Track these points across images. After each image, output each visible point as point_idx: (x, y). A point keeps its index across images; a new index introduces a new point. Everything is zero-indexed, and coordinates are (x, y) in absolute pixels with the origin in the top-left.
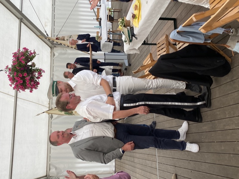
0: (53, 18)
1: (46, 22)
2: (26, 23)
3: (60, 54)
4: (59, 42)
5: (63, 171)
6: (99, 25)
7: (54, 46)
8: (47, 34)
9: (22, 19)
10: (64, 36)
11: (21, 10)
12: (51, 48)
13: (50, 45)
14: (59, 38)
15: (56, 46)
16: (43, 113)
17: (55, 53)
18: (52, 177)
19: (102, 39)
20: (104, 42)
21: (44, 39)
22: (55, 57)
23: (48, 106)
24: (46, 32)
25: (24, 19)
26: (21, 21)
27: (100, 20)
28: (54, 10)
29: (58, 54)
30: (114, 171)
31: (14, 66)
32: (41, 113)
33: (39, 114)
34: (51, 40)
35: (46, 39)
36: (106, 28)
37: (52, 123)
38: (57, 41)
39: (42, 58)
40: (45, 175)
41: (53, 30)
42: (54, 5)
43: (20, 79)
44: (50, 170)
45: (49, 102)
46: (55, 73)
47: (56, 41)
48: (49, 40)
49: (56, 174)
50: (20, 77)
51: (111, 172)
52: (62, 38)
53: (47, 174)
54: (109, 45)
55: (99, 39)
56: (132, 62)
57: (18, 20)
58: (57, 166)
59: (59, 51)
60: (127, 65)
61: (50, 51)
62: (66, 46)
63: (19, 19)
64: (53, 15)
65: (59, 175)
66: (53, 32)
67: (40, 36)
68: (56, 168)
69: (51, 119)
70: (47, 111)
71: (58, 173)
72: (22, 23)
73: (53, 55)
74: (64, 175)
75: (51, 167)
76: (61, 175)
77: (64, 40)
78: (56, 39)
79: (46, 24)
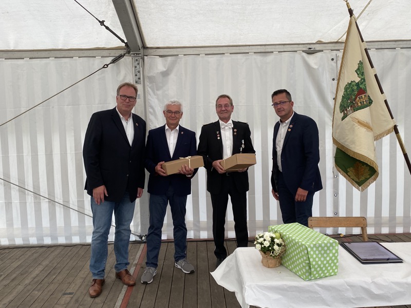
5: (159, 92)
18: (141, 61)
40: (148, 44)
49: (151, 74)
53: (150, 51)
58: (172, 77)
65: (147, 83)
68: (165, 74)
71: (151, 79)
74: (149, 97)
75: (169, 59)
76: (148, 89)
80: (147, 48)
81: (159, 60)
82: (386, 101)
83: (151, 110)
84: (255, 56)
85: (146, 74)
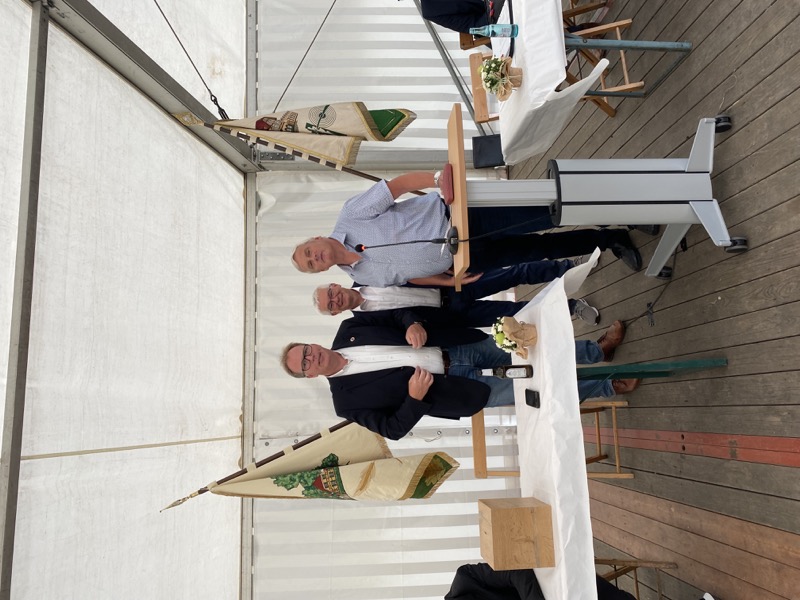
0: (252, 46)
1: (214, 59)
3: (283, 198)
4: (274, 137)
7: (256, 163)
8: (221, 111)
9: (52, 3)
12: (245, 175)
13: (240, 159)
14: (269, 123)
15: (264, 163)
16: (201, 491)
17: (261, 194)
19: (519, 86)
21: (200, 126)
22: (261, 212)
24: (215, 101)
26: (47, 15)
28: (254, 16)
29: (275, 200)
32: (192, 496)
33: (184, 500)
34: (234, 133)
35: (212, 127)
38: (263, 135)
41: (252, 97)
45: (243, 409)
46: (262, 283)
47: (254, 134)
48: (225, 131)
52: (286, 121)
59: (280, 188)
61: (242, 187)
62: (305, 158)
63: (31, 2)
64: (252, 34)
66: (252, 105)
67: (184, 114)
70: (219, 483)
73: (253, 204)
77: (294, 129)
78: (257, 128)
79: (213, 64)
82: (332, 430)
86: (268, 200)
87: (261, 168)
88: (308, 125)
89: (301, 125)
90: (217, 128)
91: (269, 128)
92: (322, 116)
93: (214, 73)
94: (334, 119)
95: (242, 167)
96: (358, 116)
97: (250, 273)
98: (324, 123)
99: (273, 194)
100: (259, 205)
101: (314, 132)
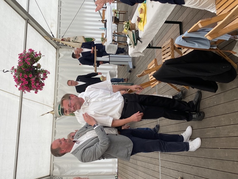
0: (59, 19)
1: (52, 23)
2: (32, 24)
3: (65, 55)
4: (65, 43)
5: (66, 171)
6: (104, 27)
7: (59, 47)
8: (53, 35)
9: (28, 20)
10: (69, 37)
11: (27, 11)
12: (56, 49)
13: (56, 45)
14: (64, 39)
15: (61, 47)
16: (48, 113)
17: (60, 53)
18: (55, 177)
19: (106, 41)
20: (109, 44)
21: (49, 39)
22: (60, 58)
23: (52, 106)
24: (52, 33)
25: (30, 20)
26: (28, 22)
27: (105, 22)
28: (60, 11)
29: (63, 55)
30: (116, 173)
31: (19, 67)
32: (46, 114)
33: (44, 114)
34: (57, 41)
35: (52, 40)
36: (111, 30)
37: (56, 123)
38: (63, 42)
39: (48, 59)
40: (49, 174)
41: (59, 31)
42: (60, 6)
43: (25, 80)
44: (53, 170)
45: (54, 102)
46: (60, 74)
47: (61, 42)
48: (55, 41)
49: (59, 174)
50: (25, 78)
51: (114, 174)
52: (68, 39)
53: (51, 174)
54: (113, 46)
55: (104, 41)
56: (137, 65)
57: (25, 21)
58: (60, 166)
59: (65, 52)
60: (131, 67)
61: (56, 52)
62: (71, 47)
63: (25, 19)
64: (59, 16)
65: (62, 175)
66: (59, 33)
67: (46, 37)
68: (60, 168)
69: (55, 119)
70: (52, 111)
71: (61, 173)
72: (28, 24)
73: (58, 56)
74: (67, 175)
75: (54, 167)
76: (64, 175)
77: (69, 41)
78: (62, 40)
79: (51, 24)
80: (50, 175)
81: (55, 170)
83: (72, 174)
84: (56, 136)
85: (59, 175)
86: (62, 55)
87: (61, 48)
88: (72, 40)
89: (71, 40)
90: (53, 40)
91: (64, 41)
92: (75, 39)
93: (51, 27)
94: (78, 40)
95: (56, 47)
96: (83, 39)
97: (57, 72)
98: (76, 40)
99: (63, 54)
100: (59, 56)
101: (74, 42)
